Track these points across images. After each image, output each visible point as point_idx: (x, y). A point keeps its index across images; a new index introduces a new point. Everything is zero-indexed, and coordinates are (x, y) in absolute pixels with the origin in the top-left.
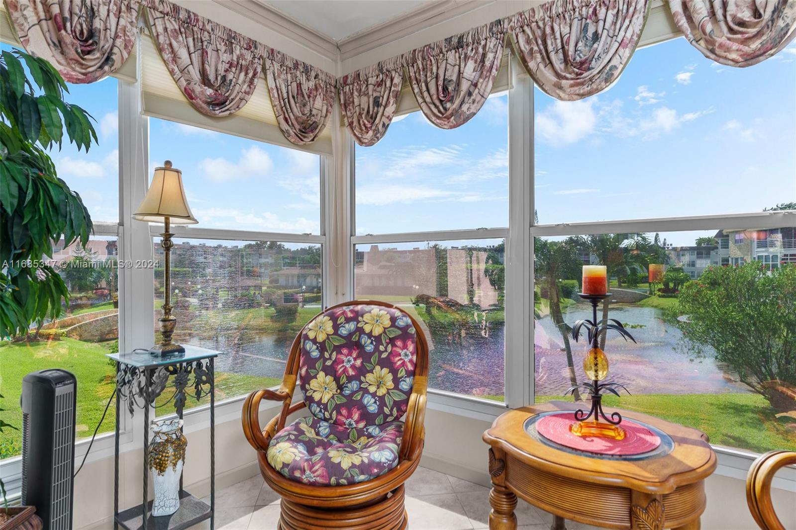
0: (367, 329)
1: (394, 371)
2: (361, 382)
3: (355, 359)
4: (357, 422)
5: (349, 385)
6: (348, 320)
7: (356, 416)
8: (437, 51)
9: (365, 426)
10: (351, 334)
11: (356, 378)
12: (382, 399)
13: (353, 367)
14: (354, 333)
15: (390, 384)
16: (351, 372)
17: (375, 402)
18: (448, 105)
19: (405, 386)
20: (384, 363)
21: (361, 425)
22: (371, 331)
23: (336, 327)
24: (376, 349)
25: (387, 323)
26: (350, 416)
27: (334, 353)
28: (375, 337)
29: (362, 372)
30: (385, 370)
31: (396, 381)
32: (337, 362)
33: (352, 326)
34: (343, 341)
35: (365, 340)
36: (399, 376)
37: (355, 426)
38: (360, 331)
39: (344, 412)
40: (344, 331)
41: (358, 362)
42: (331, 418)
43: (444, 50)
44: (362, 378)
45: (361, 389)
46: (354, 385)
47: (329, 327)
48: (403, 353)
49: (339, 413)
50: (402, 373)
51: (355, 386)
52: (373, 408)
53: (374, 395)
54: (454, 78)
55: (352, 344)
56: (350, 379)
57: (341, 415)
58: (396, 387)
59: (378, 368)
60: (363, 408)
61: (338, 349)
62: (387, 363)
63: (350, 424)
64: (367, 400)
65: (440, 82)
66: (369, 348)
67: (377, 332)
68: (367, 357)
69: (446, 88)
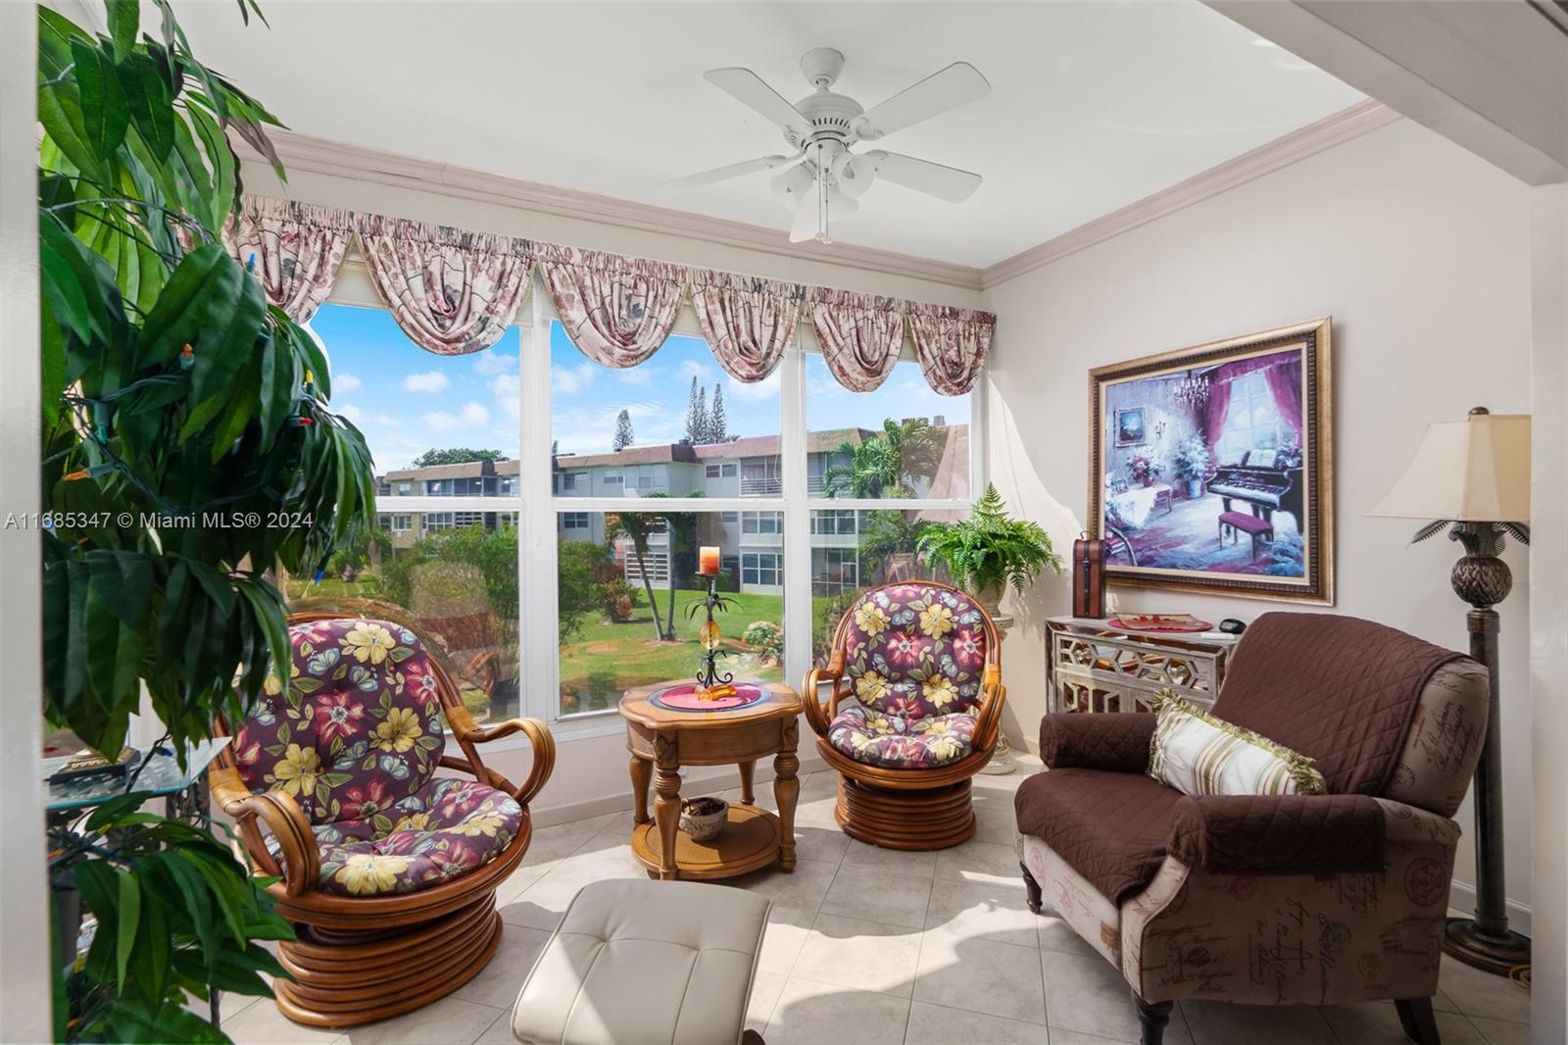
0: (361, 655)
1: (419, 710)
2: (370, 740)
3: (348, 708)
4: (380, 803)
5: (349, 751)
6: (320, 648)
7: (377, 794)
8: (423, 236)
9: (394, 803)
10: (331, 669)
11: (361, 736)
12: (410, 755)
13: (350, 720)
14: (338, 665)
15: (416, 731)
16: (350, 730)
17: (402, 763)
18: (448, 323)
19: (434, 727)
20: (400, 702)
21: (387, 804)
22: (370, 658)
23: (301, 662)
24: (383, 685)
25: (390, 642)
26: (367, 797)
27: (308, 707)
28: (375, 666)
29: (367, 723)
30: (407, 711)
31: (424, 723)
32: (319, 720)
33: (331, 656)
34: (320, 684)
35: (358, 673)
36: (427, 714)
37: (377, 809)
38: (351, 661)
39: (354, 795)
40: (317, 667)
41: (357, 711)
42: (330, 813)
43: (437, 241)
44: (371, 734)
45: (368, 751)
46: (359, 748)
48: (424, 680)
49: (344, 800)
50: (430, 710)
51: (361, 749)
52: (401, 772)
53: (394, 754)
54: (459, 287)
55: (336, 685)
56: (349, 741)
57: (350, 801)
58: (426, 731)
59: (395, 711)
60: (384, 777)
61: (310, 698)
62: (406, 700)
63: (369, 810)
64: (387, 763)
65: (438, 287)
66: (369, 686)
67: (378, 657)
68: (370, 700)
69: (449, 299)
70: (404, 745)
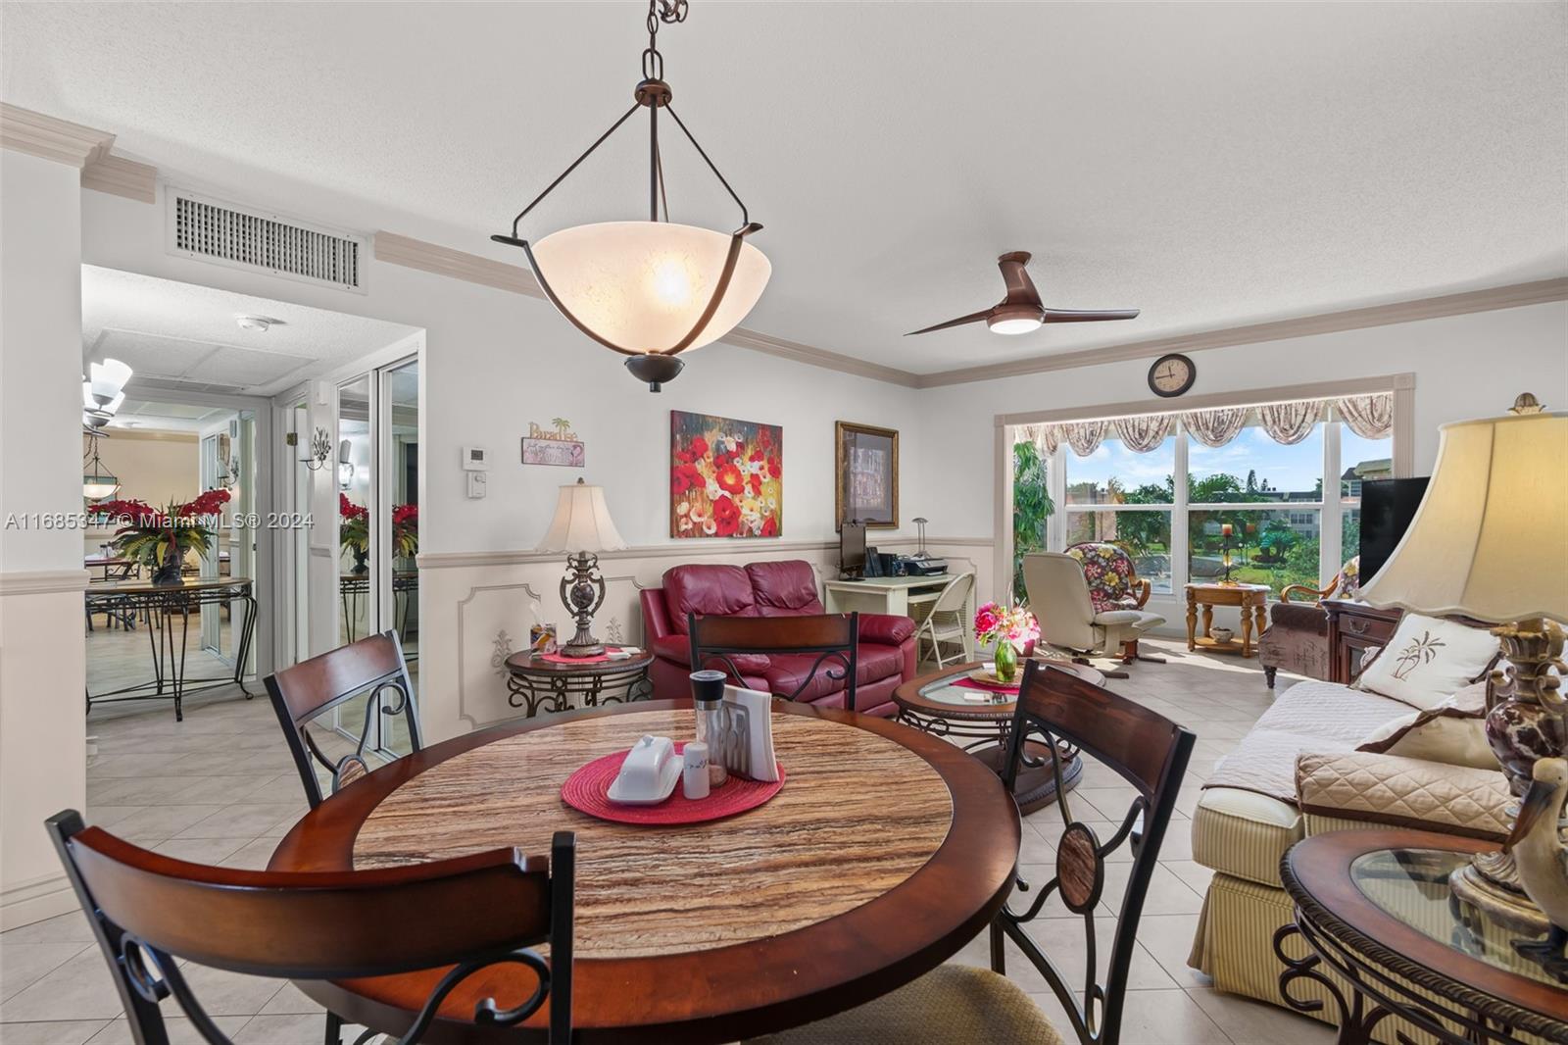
0: (1102, 555)
1: (1119, 574)
2: (1102, 580)
6: (1090, 551)
7: (1102, 595)
10: (1093, 557)
12: (1114, 587)
13: (1097, 573)
15: (1117, 581)
16: (1096, 575)
17: (1111, 589)
18: (1141, 441)
19: (1124, 582)
20: (1113, 571)
21: (1105, 599)
22: (1104, 556)
23: (1084, 554)
24: (1108, 564)
25: (1112, 552)
26: (1099, 594)
29: (1101, 575)
30: (1114, 574)
31: (1120, 579)
32: (1088, 570)
33: (1093, 553)
34: (1089, 561)
35: (1101, 560)
38: (1099, 556)
39: (1095, 593)
40: (1089, 556)
41: (1099, 571)
44: (1103, 578)
45: (1101, 583)
46: (1098, 581)
47: (1081, 554)
48: (1122, 566)
49: (1092, 594)
50: (1123, 575)
52: (1110, 591)
53: (1109, 586)
54: (1145, 428)
55: (1093, 562)
56: (1096, 578)
58: (1121, 582)
59: (1110, 573)
60: (1105, 592)
61: (1086, 564)
62: (1115, 570)
63: (1099, 599)
64: (1106, 587)
65: (1137, 430)
66: (1104, 564)
67: (1107, 556)
68: (1103, 568)
69: (1140, 434)
70: (1113, 584)
